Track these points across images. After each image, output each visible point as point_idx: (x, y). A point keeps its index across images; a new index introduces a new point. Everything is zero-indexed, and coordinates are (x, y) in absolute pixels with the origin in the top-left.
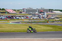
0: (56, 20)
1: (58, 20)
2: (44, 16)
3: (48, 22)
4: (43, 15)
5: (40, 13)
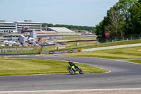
0: (59, 48)
1: (63, 47)
2: (30, 38)
3: (39, 53)
4: (29, 36)
5: (23, 32)
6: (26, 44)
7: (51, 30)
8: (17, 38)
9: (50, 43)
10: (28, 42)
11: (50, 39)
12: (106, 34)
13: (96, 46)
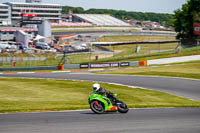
0: (100, 57)
2: (39, 37)
3: (60, 68)
4: (36, 33)
5: (22, 24)
6: (29, 50)
7: (80, 20)
8: (11, 36)
9: (79, 48)
10: (34, 44)
11: (80, 39)
12: (195, 29)
13: (177, 54)
